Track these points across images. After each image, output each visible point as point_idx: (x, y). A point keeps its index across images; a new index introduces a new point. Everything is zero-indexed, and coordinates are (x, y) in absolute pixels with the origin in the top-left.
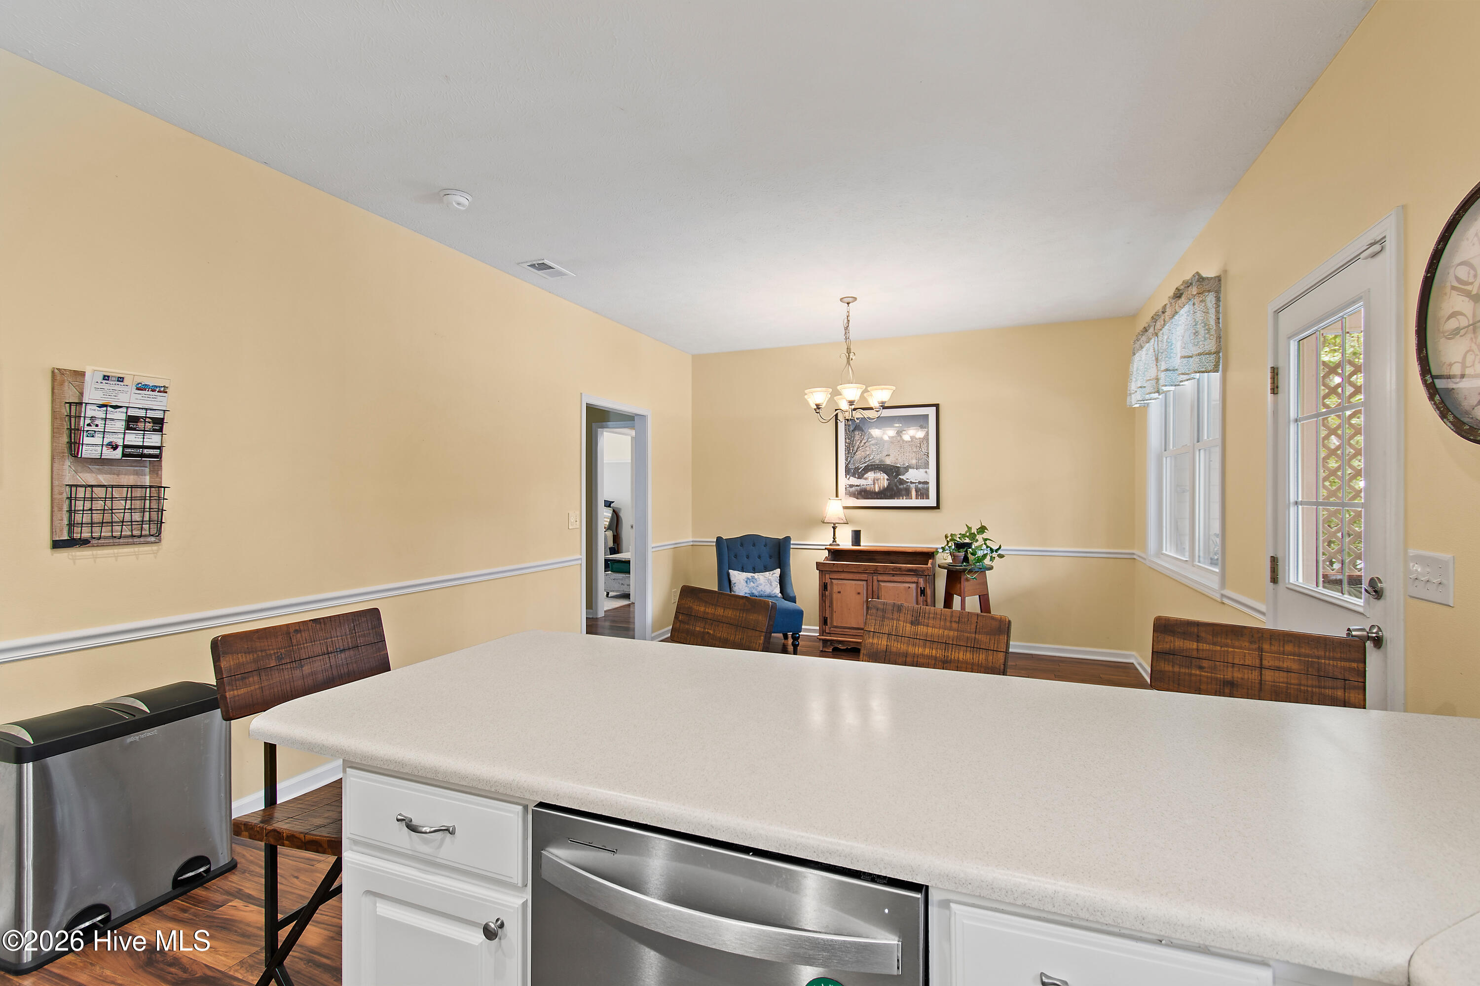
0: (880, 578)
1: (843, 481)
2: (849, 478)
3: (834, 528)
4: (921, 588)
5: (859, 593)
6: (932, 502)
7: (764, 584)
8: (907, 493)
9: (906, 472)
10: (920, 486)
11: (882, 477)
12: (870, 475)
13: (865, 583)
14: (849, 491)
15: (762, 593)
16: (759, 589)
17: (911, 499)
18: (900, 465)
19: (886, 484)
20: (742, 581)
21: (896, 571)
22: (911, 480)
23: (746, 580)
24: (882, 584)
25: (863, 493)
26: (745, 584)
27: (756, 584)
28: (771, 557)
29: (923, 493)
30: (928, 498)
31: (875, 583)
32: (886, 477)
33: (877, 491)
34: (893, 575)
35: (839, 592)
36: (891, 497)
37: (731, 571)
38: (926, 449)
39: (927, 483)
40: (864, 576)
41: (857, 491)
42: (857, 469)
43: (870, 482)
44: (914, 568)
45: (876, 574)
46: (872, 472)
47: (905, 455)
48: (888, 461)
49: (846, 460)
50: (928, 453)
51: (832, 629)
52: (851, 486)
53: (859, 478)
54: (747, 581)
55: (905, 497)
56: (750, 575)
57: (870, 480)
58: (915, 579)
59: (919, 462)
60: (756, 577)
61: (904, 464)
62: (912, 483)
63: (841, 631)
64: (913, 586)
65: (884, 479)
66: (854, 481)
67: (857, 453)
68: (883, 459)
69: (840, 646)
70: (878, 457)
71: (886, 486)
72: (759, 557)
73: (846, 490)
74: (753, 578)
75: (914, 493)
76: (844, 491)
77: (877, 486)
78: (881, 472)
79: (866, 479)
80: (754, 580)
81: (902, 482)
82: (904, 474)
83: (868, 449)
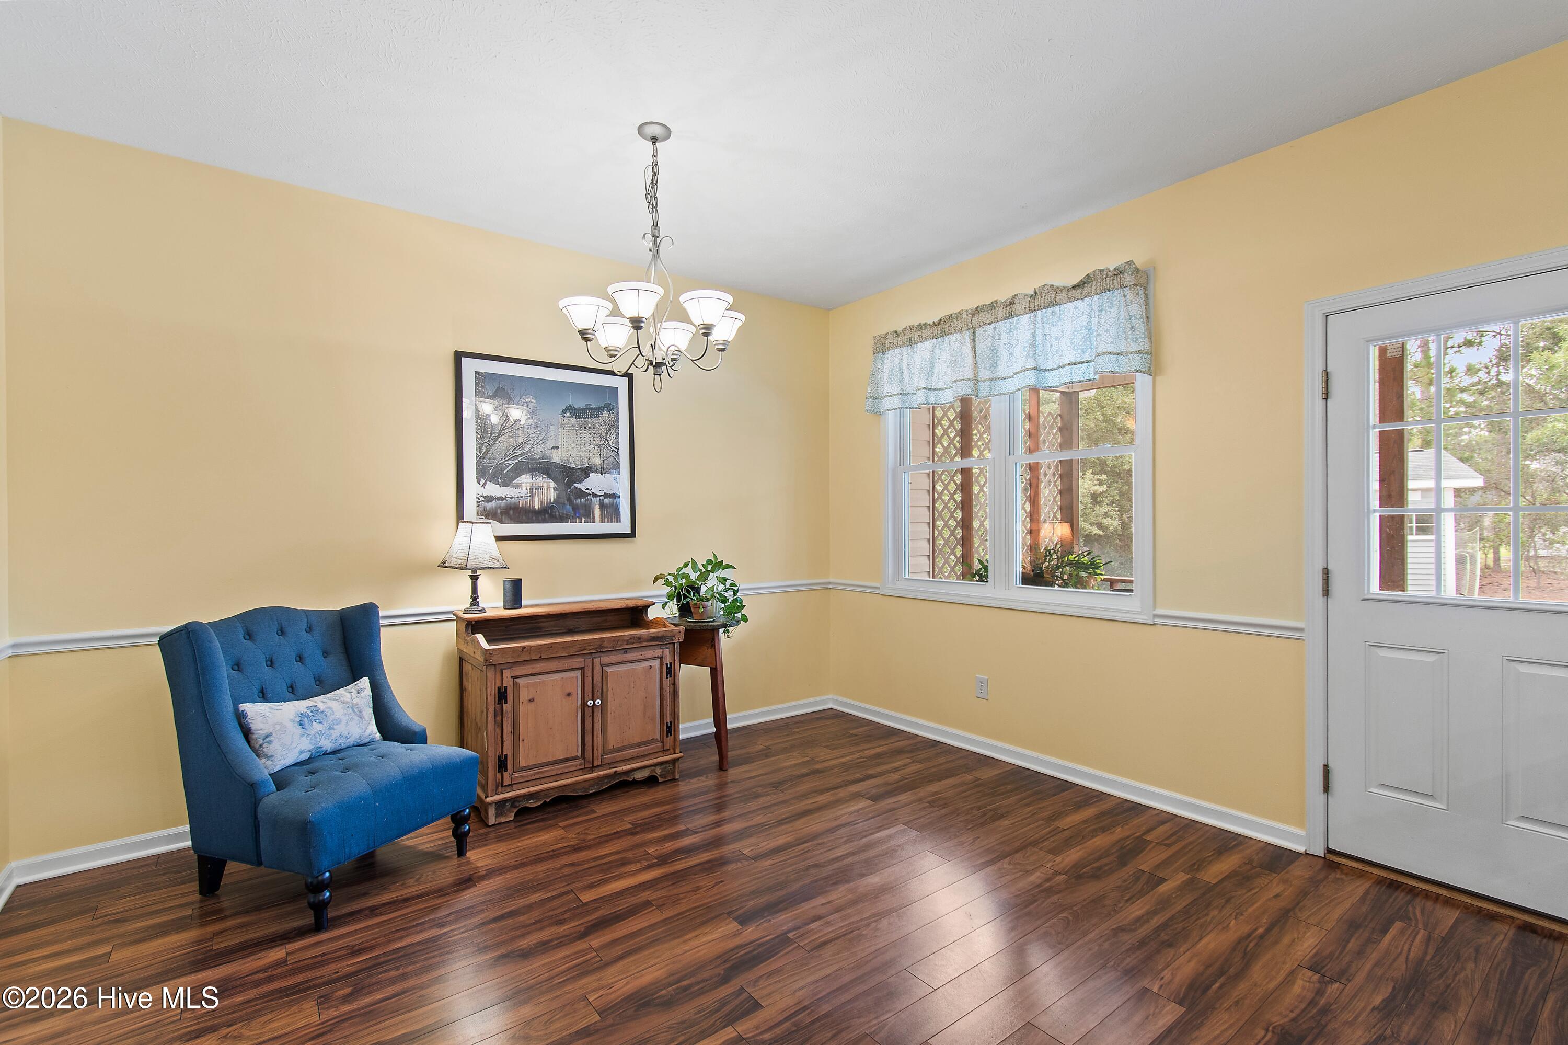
0: (606, 659)
1: (473, 489)
2: (485, 484)
3: (474, 578)
4: (667, 664)
5: (569, 695)
6: (624, 526)
7: (344, 719)
8: (587, 515)
9: (586, 478)
10: (607, 501)
11: (545, 485)
12: (525, 480)
13: (578, 674)
14: (485, 508)
15: (342, 741)
16: (335, 734)
17: (594, 522)
18: (575, 464)
19: (552, 496)
20: (289, 725)
21: (632, 643)
22: (593, 491)
23: (298, 719)
24: (609, 670)
25: (511, 512)
26: (299, 730)
27: (326, 725)
28: (326, 654)
29: (611, 511)
30: (618, 520)
31: (598, 669)
32: (552, 484)
33: (537, 507)
34: (626, 651)
35: (532, 700)
36: (562, 519)
37: (246, 707)
38: (614, 442)
39: (614, 496)
40: (578, 662)
41: (500, 507)
42: (500, 468)
43: (524, 491)
44: (660, 634)
45: (597, 655)
46: (529, 476)
47: (584, 449)
48: (556, 458)
49: (479, 449)
50: (618, 449)
51: (516, 775)
52: (489, 499)
53: (505, 484)
54: (302, 721)
55: (583, 520)
56: (302, 705)
57: (524, 488)
58: (658, 652)
59: (606, 461)
60: (321, 706)
61: (582, 464)
62: (594, 495)
63: (531, 775)
64: (656, 663)
65: (549, 487)
66: (493, 489)
67: (500, 439)
68: (548, 453)
69: (532, 804)
70: (539, 449)
71: (552, 501)
72: (300, 659)
73: (478, 506)
74: (315, 710)
75: (597, 512)
76: (475, 508)
77: (536, 499)
78: (544, 476)
79: (518, 487)
80: (320, 716)
81: (581, 494)
82: (581, 482)
83: (520, 433)
